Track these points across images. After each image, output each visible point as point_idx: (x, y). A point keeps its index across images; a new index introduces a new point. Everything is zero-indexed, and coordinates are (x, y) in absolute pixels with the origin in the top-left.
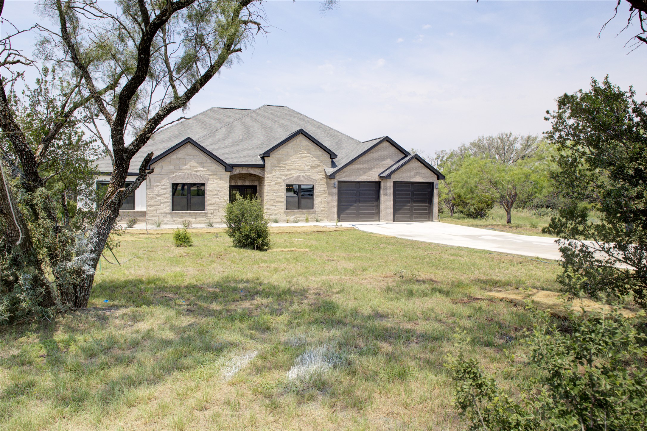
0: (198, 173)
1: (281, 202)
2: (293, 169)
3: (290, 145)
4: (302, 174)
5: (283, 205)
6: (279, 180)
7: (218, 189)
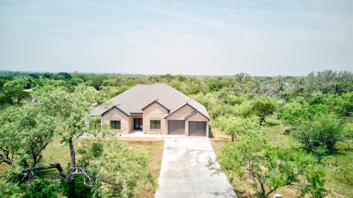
0: (118, 117)
1: (148, 126)
2: (153, 115)
3: (151, 106)
4: (156, 116)
5: (149, 127)
6: (147, 118)
7: (125, 122)
